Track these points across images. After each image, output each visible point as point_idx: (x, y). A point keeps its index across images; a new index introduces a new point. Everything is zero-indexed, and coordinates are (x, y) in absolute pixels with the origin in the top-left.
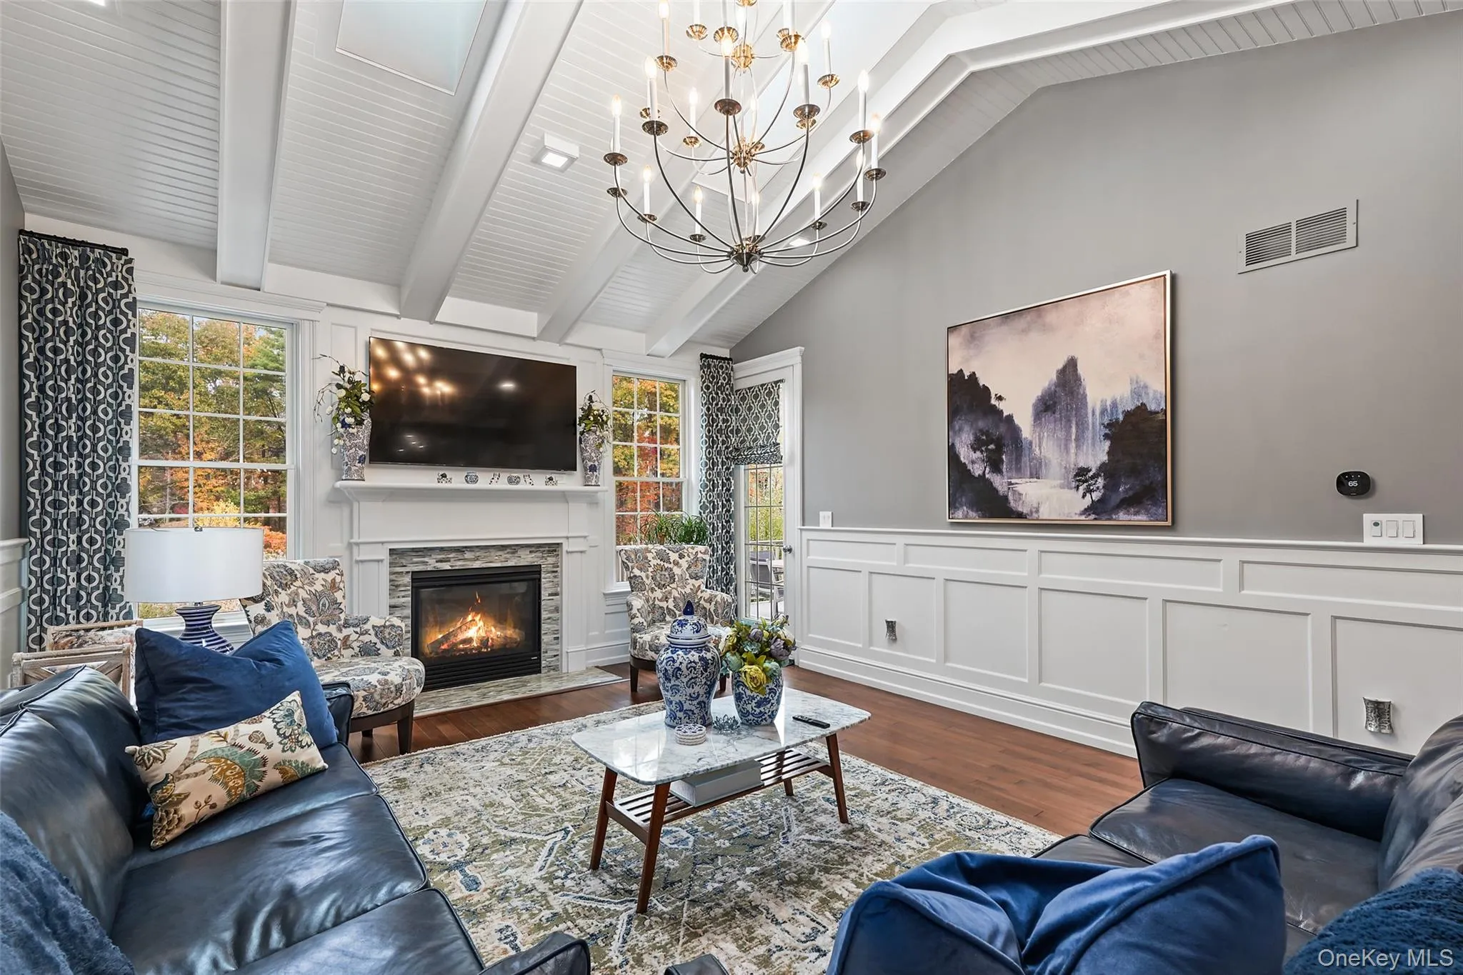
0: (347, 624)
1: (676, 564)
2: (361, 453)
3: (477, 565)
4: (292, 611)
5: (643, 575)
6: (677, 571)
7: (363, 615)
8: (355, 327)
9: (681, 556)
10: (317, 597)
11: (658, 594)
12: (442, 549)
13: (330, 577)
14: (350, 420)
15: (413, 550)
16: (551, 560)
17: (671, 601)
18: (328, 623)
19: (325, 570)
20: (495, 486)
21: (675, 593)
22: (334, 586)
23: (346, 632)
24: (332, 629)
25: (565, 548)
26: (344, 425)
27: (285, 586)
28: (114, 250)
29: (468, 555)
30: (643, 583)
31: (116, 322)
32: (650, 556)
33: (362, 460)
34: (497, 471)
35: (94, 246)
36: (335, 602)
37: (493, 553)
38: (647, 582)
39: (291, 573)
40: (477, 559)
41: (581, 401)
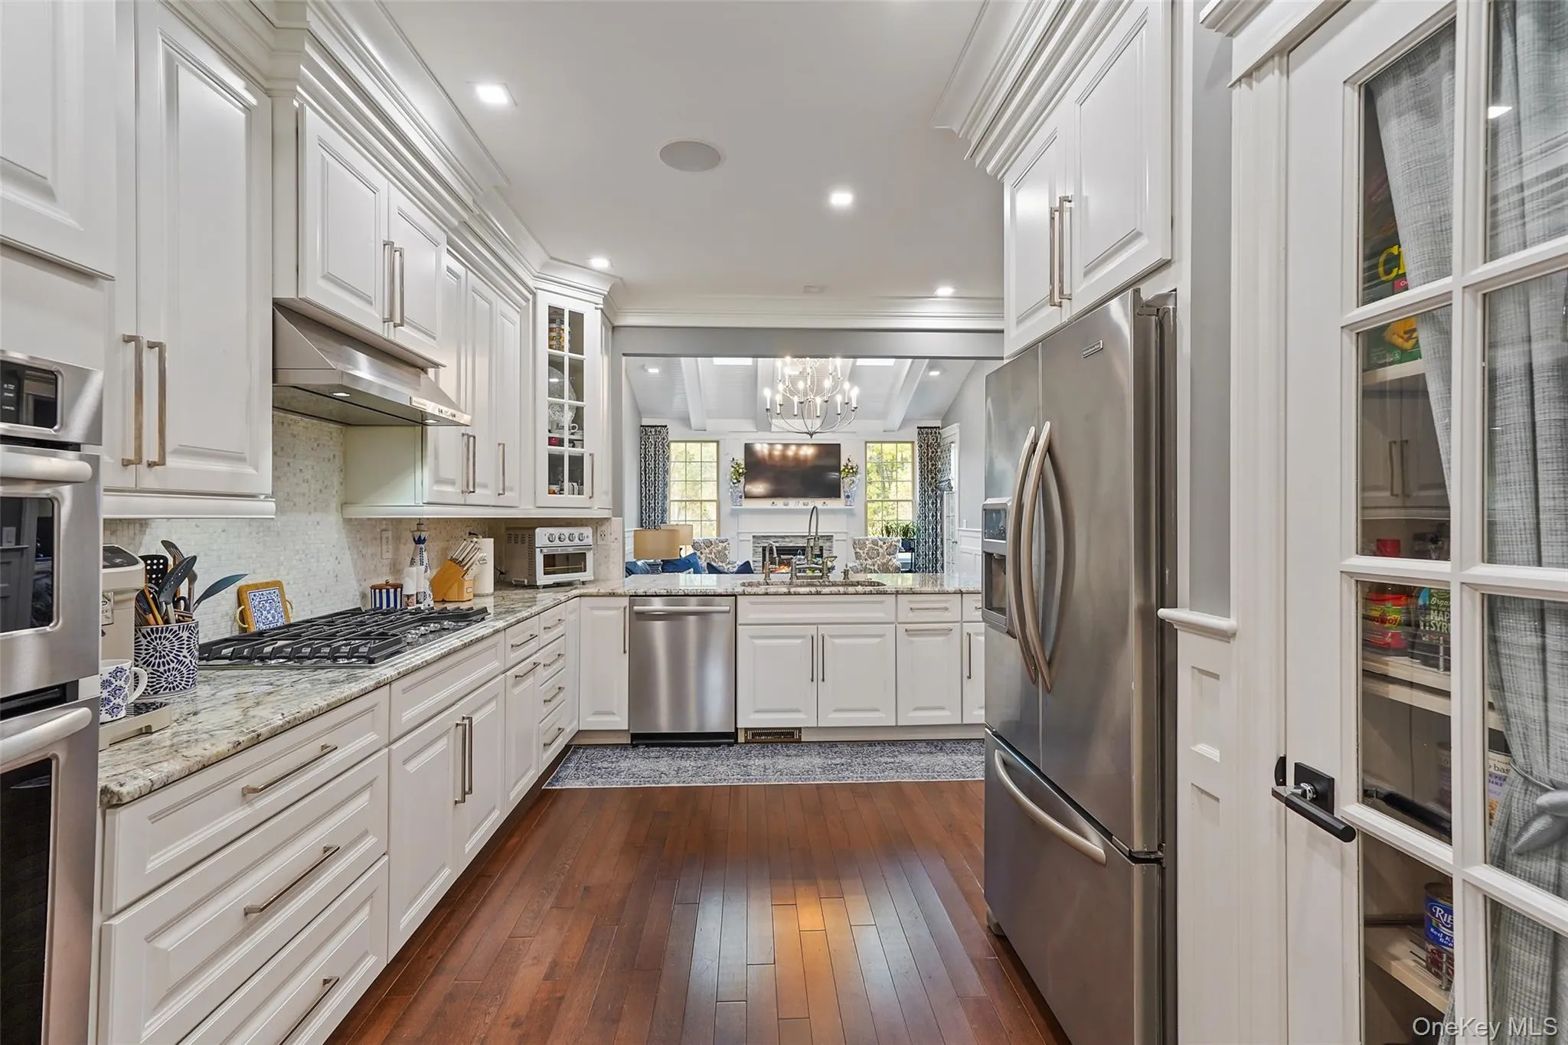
0: (729, 563)
1: (881, 547)
2: (740, 494)
3: (791, 545)
4: (710, 556)
5: (861, 552)
6: (881, 550)
7: (734, 560)
8: (718, 442)
9: (884, 543)
10: (719, 552)
11: (870, 562)
12: (775, 537)
13: (724, 545)
14: (735, 481)
15: (763, 536)
16: (828, 544)
17: (876, 566)
18: (722, 562)
19: (723, 542)
20: (798, 507)
21: (879, 562)
22: (725, 548)
23: (729, 566)
24: (724, 565)
25: (835, 538)
26: (733, 483)
27: (708, 547)
28: (663, 426)
29: (787, 540)
30: (861, 556)
31: (664, 452)
32: (867, 542)
33: (741, 497)
34: (798, 500)
35: (658, 426)
36: (725, 554)
37: (800, 539)
38: (863, 555)
39: (711, 542)
40: (791, 542)
41: (843, 462)
